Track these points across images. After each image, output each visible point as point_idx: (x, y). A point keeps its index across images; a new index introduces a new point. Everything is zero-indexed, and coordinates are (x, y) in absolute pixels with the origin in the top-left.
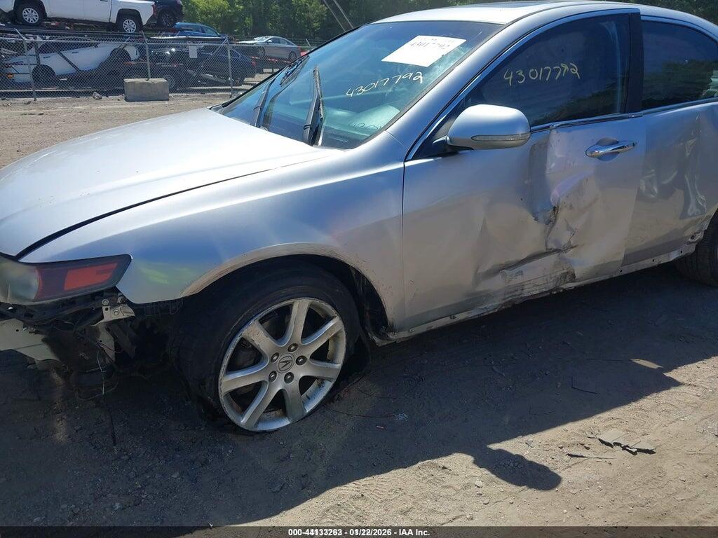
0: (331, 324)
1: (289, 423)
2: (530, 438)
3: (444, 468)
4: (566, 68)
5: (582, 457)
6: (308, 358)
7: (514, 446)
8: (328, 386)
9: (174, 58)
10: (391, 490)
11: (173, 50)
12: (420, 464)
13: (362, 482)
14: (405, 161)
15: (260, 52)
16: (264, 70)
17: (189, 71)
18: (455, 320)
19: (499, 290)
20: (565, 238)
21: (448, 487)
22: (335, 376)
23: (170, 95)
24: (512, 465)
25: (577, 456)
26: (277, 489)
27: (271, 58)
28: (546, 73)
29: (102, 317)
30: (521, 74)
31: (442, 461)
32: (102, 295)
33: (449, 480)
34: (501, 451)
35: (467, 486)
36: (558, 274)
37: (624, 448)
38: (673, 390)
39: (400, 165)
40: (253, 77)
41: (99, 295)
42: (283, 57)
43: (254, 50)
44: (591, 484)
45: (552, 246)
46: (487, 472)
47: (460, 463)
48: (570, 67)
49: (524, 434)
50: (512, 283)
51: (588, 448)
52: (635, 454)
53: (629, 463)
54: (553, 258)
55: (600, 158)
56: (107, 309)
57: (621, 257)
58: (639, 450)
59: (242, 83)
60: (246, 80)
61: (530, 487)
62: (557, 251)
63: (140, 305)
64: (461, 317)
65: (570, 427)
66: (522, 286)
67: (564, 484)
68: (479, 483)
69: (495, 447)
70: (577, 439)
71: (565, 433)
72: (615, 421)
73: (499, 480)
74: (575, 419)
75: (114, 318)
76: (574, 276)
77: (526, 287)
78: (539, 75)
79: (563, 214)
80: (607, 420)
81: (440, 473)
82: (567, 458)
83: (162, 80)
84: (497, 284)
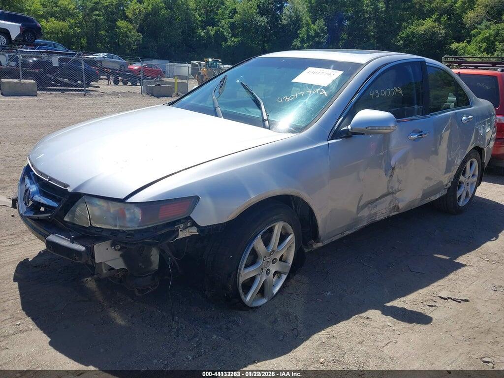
0: (290, 238)
1: (266, 301)
2: (404, 299)
3: (368, 318)
4: (397, 89)
5: (435, 306)
6: (278, 259)
7: (398, 303)
8: (284, 277)
9: (36, 65)
10: (347, 332)
11: (35, 59)
12: (354, 317)
13: (329, 329)
14: (328, 140)
15: (99, 65)
16: (102, 77)
17: (48, 75)
18: (344, 235)
19: (367, 216)
20: (396, 186)
21: (375, 328)
22: (287, 270)
23: (38, 92)
24: (401, 313)
25: (432, 306)
26: (281, 338)
27: (107, 68)
28: (388, 91)
29: (178, 236)
30: (377, 92)
31: (365, 315)
32: (180, 222)
33: (374, 324)
34: (392, 307)
35: (384, 327)
36: (391, 207)
37: (454, 300)
38: (462, 269)
39: (326, 143)
40: (97, 82)
41: (179, 222)
42: (114, 68)
43: (93, 63)
44: (448, 319)
45: (391, 190)
46: (391, 318)
47: (374, 314)
48: (398, 89)
49: (400, 297)
50: (372, 212)
51: (435, 302)
52: (460, 302)
53: (460, 307)
54: (389, 198)
55: (414, 140)
56: (181, 231)
57: (420, 196)
58: (462, 300)
59: (89, 85)
60: (92, 83)
61: (418, 323)
62: (393, 193)
63: (203, 227)
64: (346, 233)
65: (421, 291)
66: (376, 214)
67: (434, 319)
68: (390, 324)
69: (388, 304)
70: (427, 298)
71: (420, 295)
72: (442, 287)
73: (399, 321)
74: (421, 288)
75: (184, 236)
76: (398, 208)
77: (378, 214)
78: (385, 93)
79: (397, 171)
80: (438, 286)
81: (366, 321)
82: (428, 307)
83: (32, 81)
84: (365, 213)
